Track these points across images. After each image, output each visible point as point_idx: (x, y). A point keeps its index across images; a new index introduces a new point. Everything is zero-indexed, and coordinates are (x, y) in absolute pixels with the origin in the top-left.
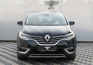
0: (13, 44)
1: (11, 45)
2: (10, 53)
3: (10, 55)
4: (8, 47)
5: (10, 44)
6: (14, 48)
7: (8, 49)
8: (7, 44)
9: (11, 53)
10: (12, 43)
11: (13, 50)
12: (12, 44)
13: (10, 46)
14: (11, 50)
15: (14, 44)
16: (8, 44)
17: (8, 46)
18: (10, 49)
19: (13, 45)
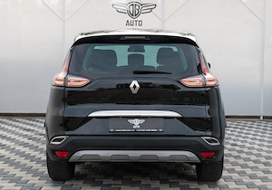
0: (28, 124)
1: (21, 125)
2: (18, 148)
3: (18, 153)
4: (13, 132)
5: (17, 124)
6: (29, 133)
7: (13, 136)
8: (10, 122)
9: (22, 149)
10: (24, 121)
11: (26, 140)
12: (24, 123)
13: (17, 130)
14: (21, 139)
15: (31, 122)
16: (14, 123)
17: (14, 129)
18: (17, 138)
19: (28, 127)
